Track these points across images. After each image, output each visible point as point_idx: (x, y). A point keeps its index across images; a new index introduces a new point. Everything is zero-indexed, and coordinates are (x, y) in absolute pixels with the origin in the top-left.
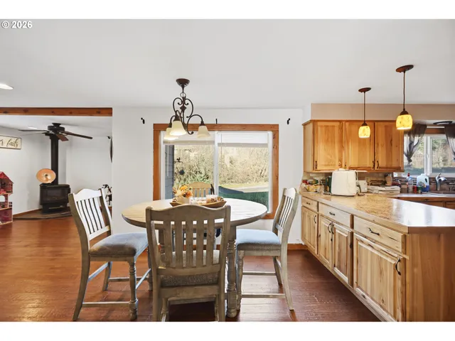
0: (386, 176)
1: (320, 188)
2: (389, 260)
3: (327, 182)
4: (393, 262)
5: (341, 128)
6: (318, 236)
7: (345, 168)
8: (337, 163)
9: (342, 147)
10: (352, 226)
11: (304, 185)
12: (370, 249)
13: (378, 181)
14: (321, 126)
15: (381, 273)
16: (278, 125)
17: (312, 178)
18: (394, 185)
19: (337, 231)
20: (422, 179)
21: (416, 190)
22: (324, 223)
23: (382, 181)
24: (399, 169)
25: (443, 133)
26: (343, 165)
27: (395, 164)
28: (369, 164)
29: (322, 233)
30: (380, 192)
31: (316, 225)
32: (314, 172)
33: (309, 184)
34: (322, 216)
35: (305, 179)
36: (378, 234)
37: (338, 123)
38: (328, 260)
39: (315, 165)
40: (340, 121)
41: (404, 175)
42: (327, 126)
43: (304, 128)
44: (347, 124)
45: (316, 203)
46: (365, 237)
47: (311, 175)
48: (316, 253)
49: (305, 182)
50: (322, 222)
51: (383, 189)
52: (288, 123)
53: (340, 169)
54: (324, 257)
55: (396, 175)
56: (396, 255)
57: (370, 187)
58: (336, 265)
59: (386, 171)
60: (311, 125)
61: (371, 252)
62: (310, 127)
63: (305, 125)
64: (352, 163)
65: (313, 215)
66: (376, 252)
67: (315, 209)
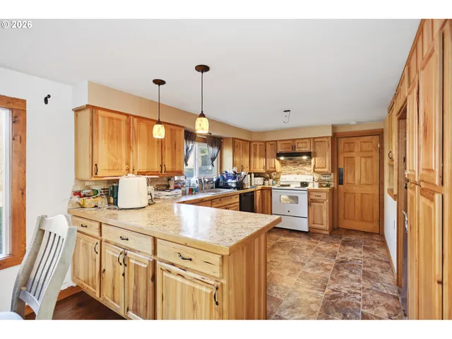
0: (169, 180)
1: (102, 201)
2: (204, 289)
3: (111, 192)
4: (209, 291)
5: (128, 124)
6: (102, 272)
7: (133, 173)
8: (124, 167)
9: (129, 148)
10: (155, 252)
11: (76, 199)
12: (179, 279)
13: (163, 185)
14: (104, 117)
15: (194, 306)
16: (25, 101)
17: (88, 188)
18: (176, 188)
19: (131, 261)
20: (194, 181)
21: (191, 191)
22: (111, 253)
23: (166, 185)
24: (180, 173)
25: (206, 142)
26: (131, 170)
27: (178, 169)
28: (157, 168)
29: (108, 266)
30: (167, 197)
31: (98, 256)
32: (93, 179)
33: (85, 196)
34: (106, 242)
35: (78, 189)
36: (191, 260)
37: (125, 117)
38: (119, 304)
39: (95, 169)
40: (127, 115)
41: (182, 178)
42: (112, 118)
43: (76, 116)
44: (135, 120)
45: (97, 225)
46: (173, 264)
47: (87, 184)
48: (98, 295)
49: (78, 194)
50: (107, 251)
51: (169, 193)
52: (46, 101)
53: (129, 175)
54: (111, 301)
55: (176, 178)
56: (212, 282)
57: (157, 193)
58: (131, 307)
59: (170, 174)
60: (88, 112)
61: (182, 284)
62: (86, 115)
63: (77, 111)
64: (141, 167)
65: (92, 243)
66: (188, 283)
67: (97, 234)
